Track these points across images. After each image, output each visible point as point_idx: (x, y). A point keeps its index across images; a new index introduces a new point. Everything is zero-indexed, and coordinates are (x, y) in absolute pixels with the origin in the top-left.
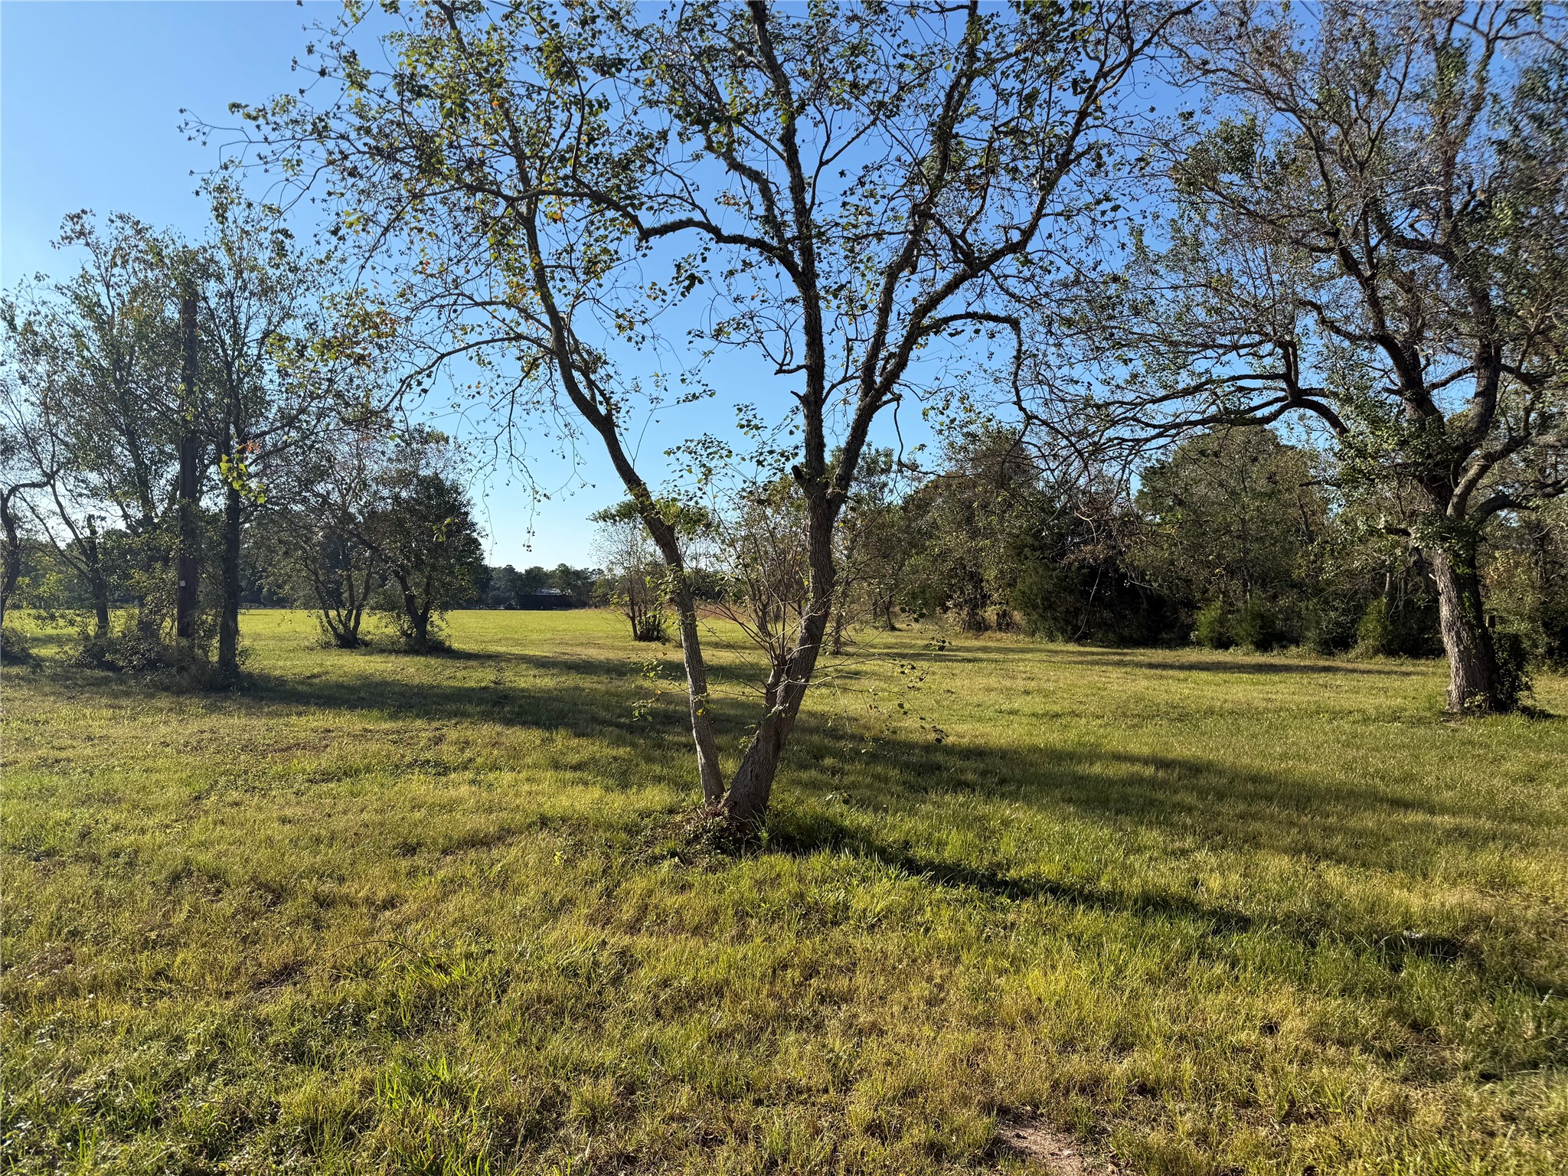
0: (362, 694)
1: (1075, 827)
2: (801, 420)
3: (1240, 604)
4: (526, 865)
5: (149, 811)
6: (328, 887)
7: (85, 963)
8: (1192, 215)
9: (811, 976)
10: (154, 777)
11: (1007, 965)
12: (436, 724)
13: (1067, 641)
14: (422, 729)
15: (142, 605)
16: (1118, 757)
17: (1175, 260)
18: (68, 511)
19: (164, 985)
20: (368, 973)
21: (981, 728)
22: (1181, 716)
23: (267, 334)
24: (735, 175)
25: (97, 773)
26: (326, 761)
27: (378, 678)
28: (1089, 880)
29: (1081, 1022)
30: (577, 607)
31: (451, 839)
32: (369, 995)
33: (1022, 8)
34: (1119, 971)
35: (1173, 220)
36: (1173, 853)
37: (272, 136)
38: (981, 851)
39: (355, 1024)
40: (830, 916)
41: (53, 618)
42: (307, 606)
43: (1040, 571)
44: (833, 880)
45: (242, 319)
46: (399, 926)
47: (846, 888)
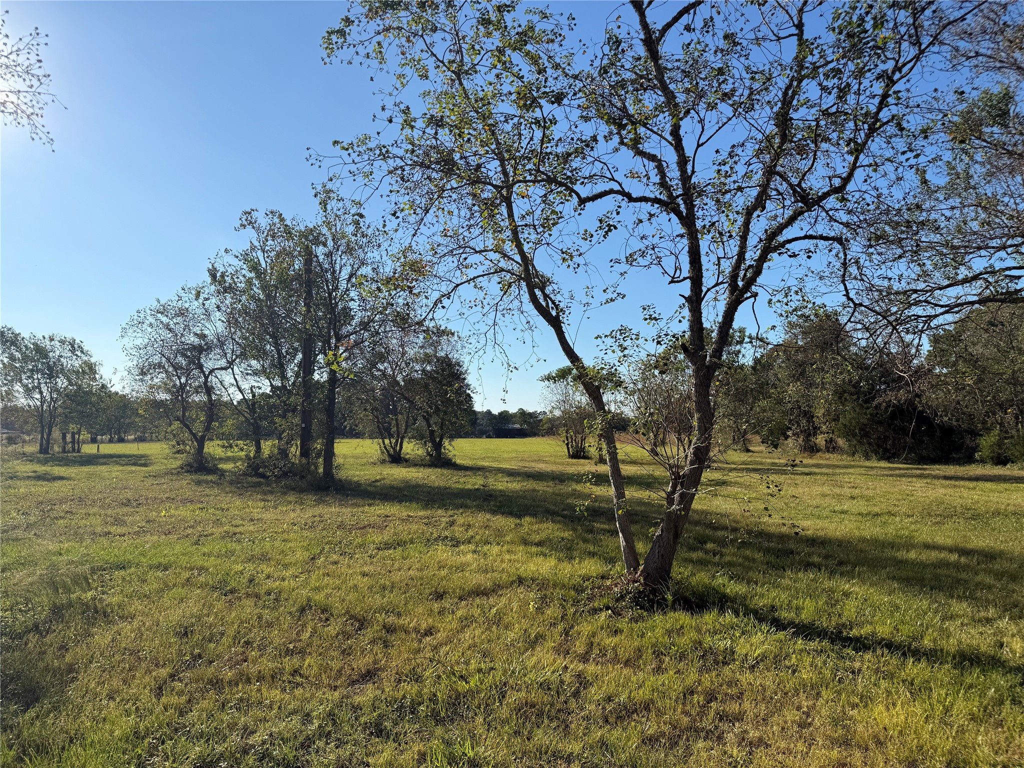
0: (406, 493)
1: (900, 599)
2: (686, 312)
3: (1014, 432)
4: (512, 610)
5: (286, 566)
6: (392, 619)
7: (254, 662)
8: (963, 157)
9: (711, 701)
10: (290, 545)
11: (857, 701)
12: (450, 513)
13: (881, 459)
14: (442, 515)
15: (280, 439)
16: (927, 546)
17: (951, 190)
18: (240, 383)
19: (299, 679)
20: (418, 679)
21: (820, 523)
22: (974, 516)
23: (351, 276)
24: (638, 158)
25: (257, 542)
26: (386, 536)
27: (414, 483)
28: (914, 639)
29: (920, 748)
30: (530, 436)
31: (464, 589)
32: (420, 693)
33: (837, 31)
34: (947, 710)
35: (948, 162)
36: (980, 621)
37: (357, 159)
38: (829, 614)
39: (412, 713)
40: (721, 657)
41: (231, 446)
42: (371, 437)
43: (857, 409)
44: (721, 632)
45: (337, 267)
46: (436, 648)
47: (731, 638)
